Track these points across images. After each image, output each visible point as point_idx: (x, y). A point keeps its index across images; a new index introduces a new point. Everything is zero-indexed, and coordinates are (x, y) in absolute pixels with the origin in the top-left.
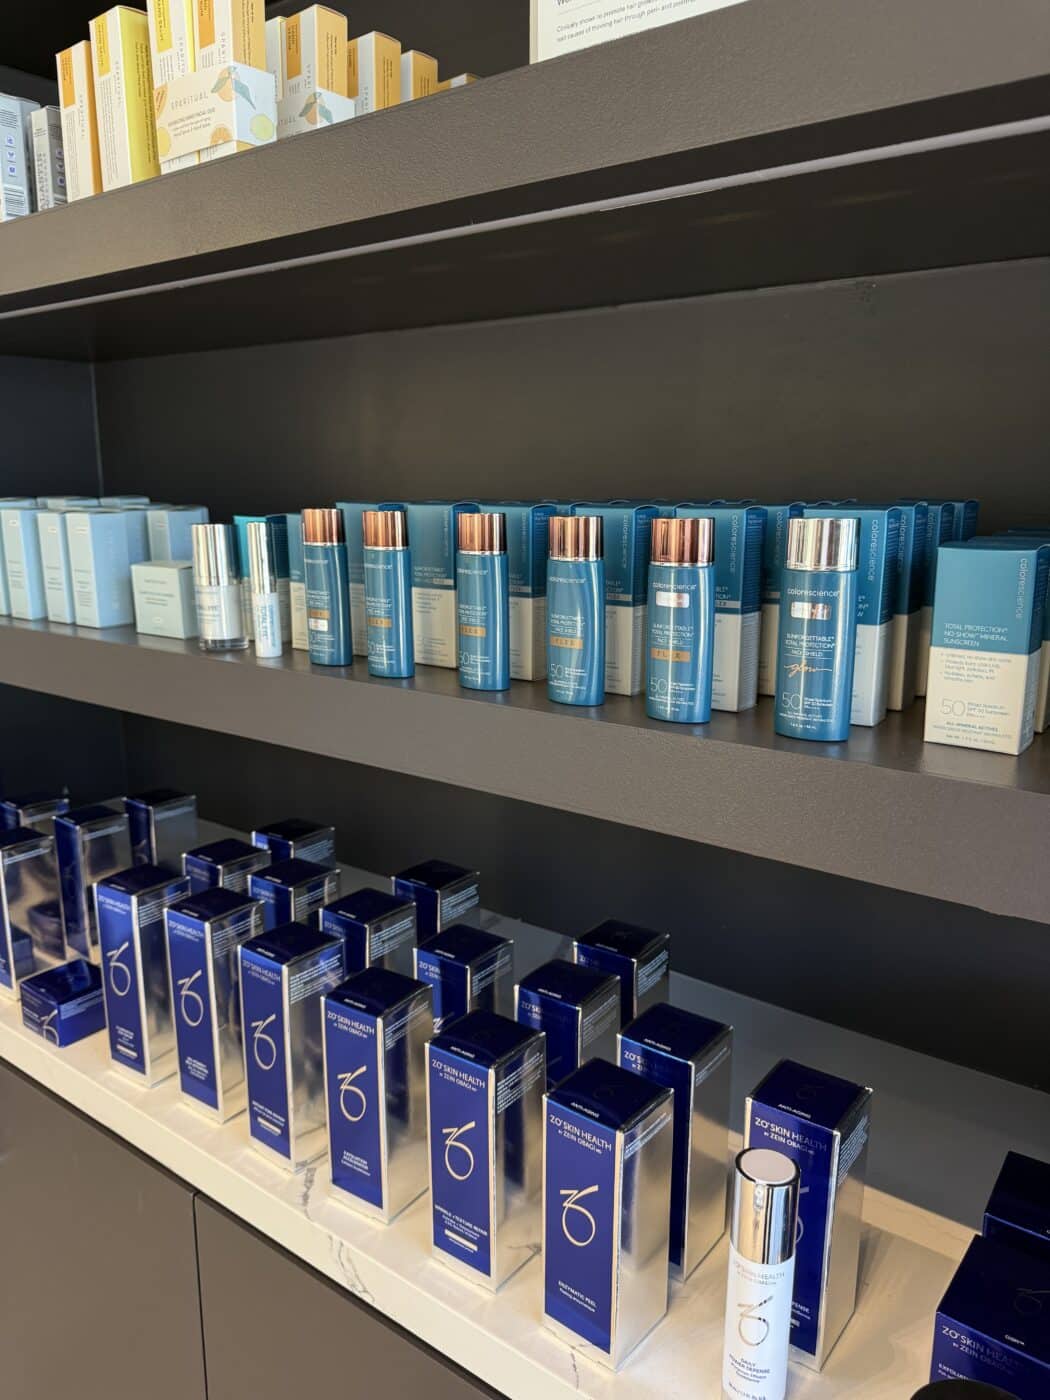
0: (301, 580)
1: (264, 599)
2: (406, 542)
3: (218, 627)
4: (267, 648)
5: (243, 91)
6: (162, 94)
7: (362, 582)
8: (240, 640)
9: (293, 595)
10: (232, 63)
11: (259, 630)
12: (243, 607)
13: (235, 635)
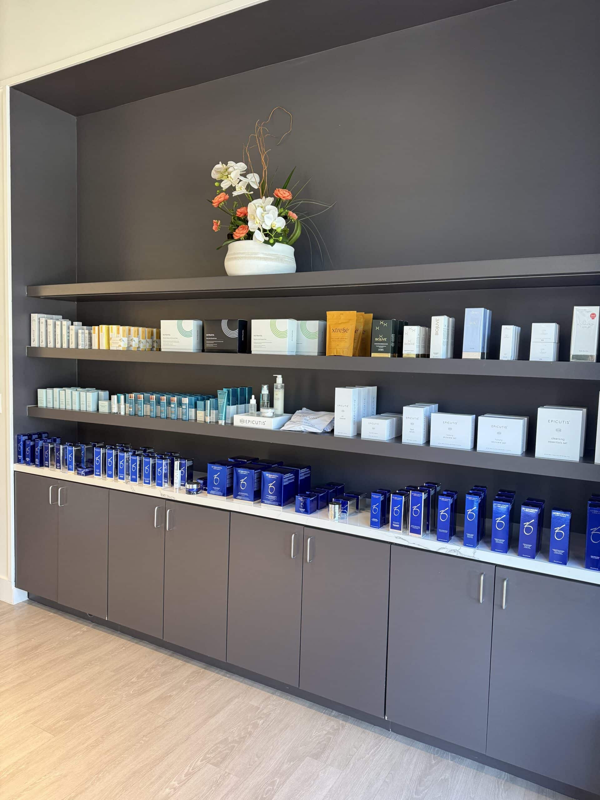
0: (128, 403)
1: (122, 406)
2: (143, 398)
3: (115, 410)
4: (123, 413)
5: (123, 341)
6: (111, 338)
7: (137, 404)
8: (118, 412)
9: (126, 405)
10: (122, 337)
11: (121, 410)
12: (119, 408)
13: (117, 412)
